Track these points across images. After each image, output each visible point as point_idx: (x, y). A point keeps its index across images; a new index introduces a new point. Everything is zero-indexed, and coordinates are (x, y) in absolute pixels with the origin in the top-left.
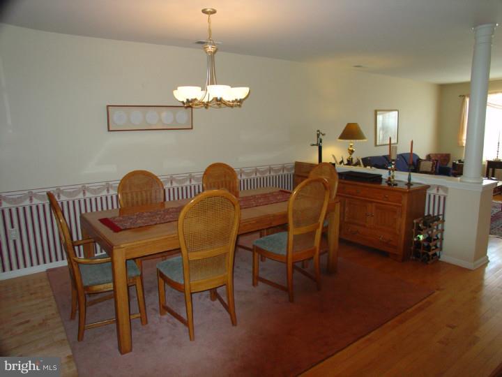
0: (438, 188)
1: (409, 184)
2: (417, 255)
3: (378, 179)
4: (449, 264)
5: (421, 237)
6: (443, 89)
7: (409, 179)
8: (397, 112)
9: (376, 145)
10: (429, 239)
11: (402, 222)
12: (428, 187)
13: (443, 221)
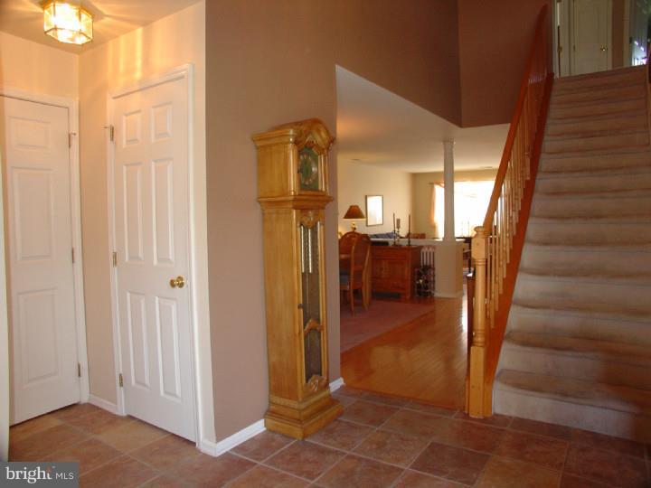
0: (429, 247)
1: (409, 245)
2: (419, 293)
3: (386, 243)
4: (441, 298)
5: (421, 281)
6: (415, 176)
7: (409, 242)
8: (380, 198)
9: (367, 226)
10: (426, 281)
11: (407, 272)
12: (422, 247)
13: (434, 269)
